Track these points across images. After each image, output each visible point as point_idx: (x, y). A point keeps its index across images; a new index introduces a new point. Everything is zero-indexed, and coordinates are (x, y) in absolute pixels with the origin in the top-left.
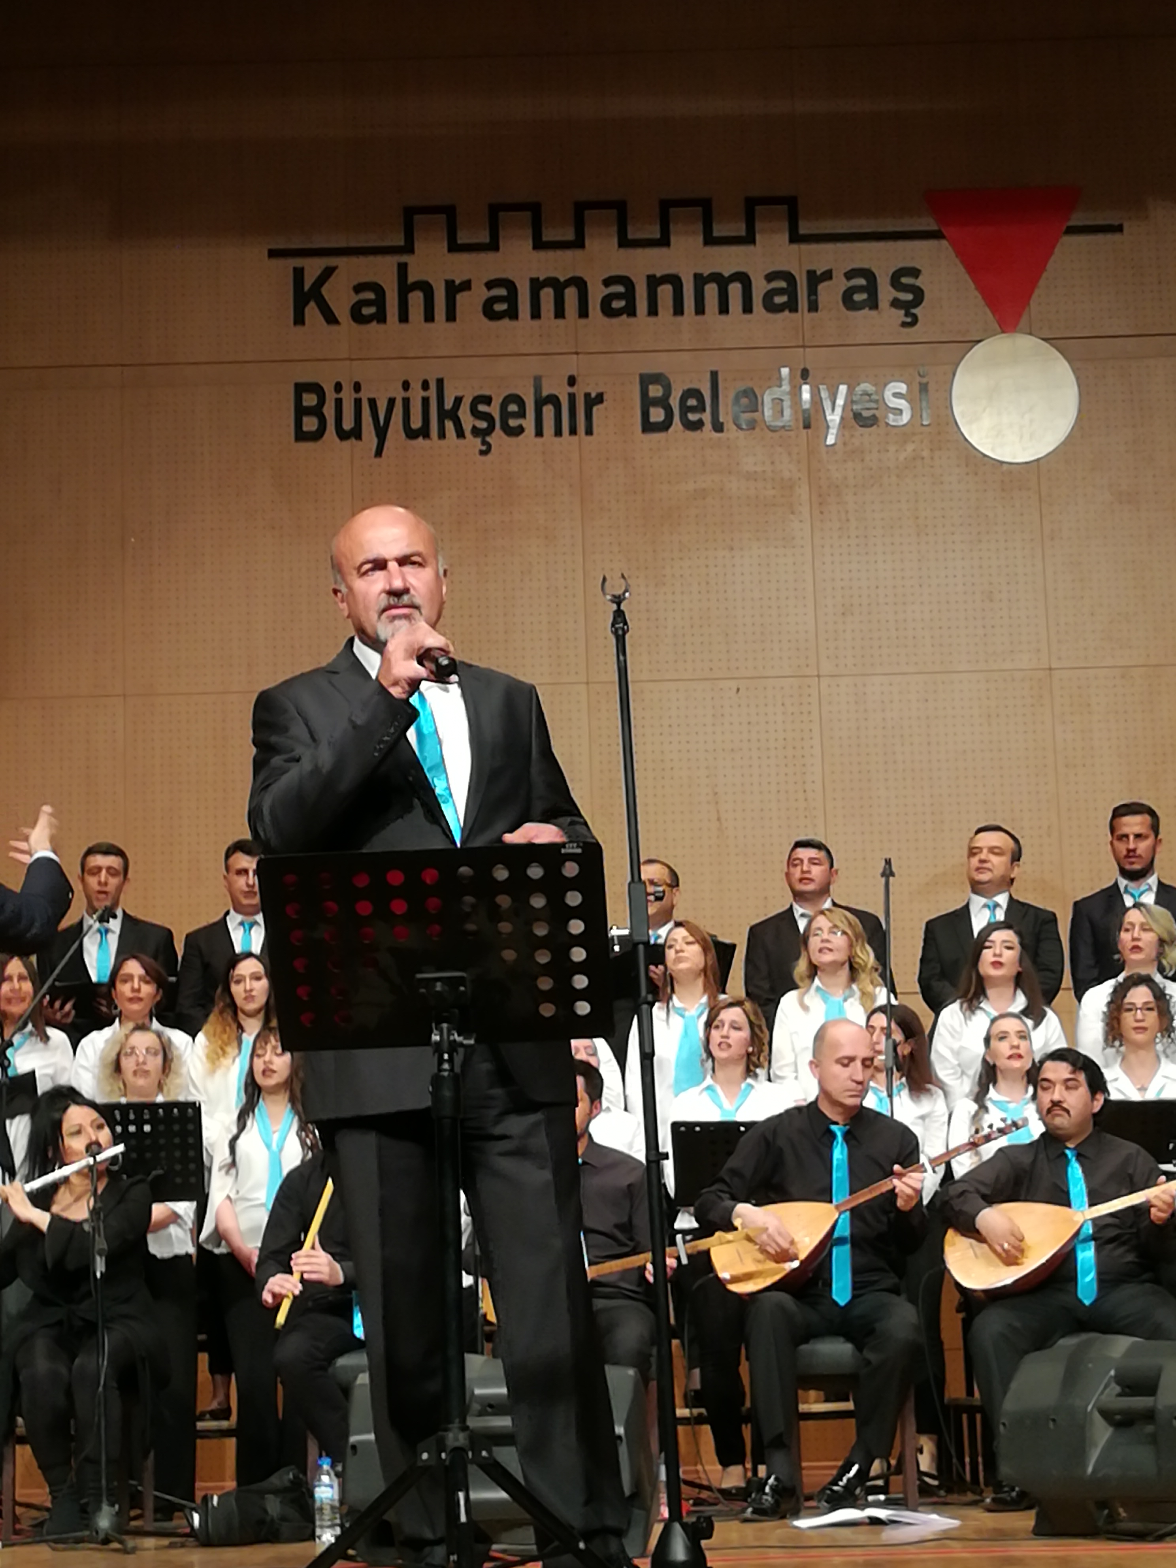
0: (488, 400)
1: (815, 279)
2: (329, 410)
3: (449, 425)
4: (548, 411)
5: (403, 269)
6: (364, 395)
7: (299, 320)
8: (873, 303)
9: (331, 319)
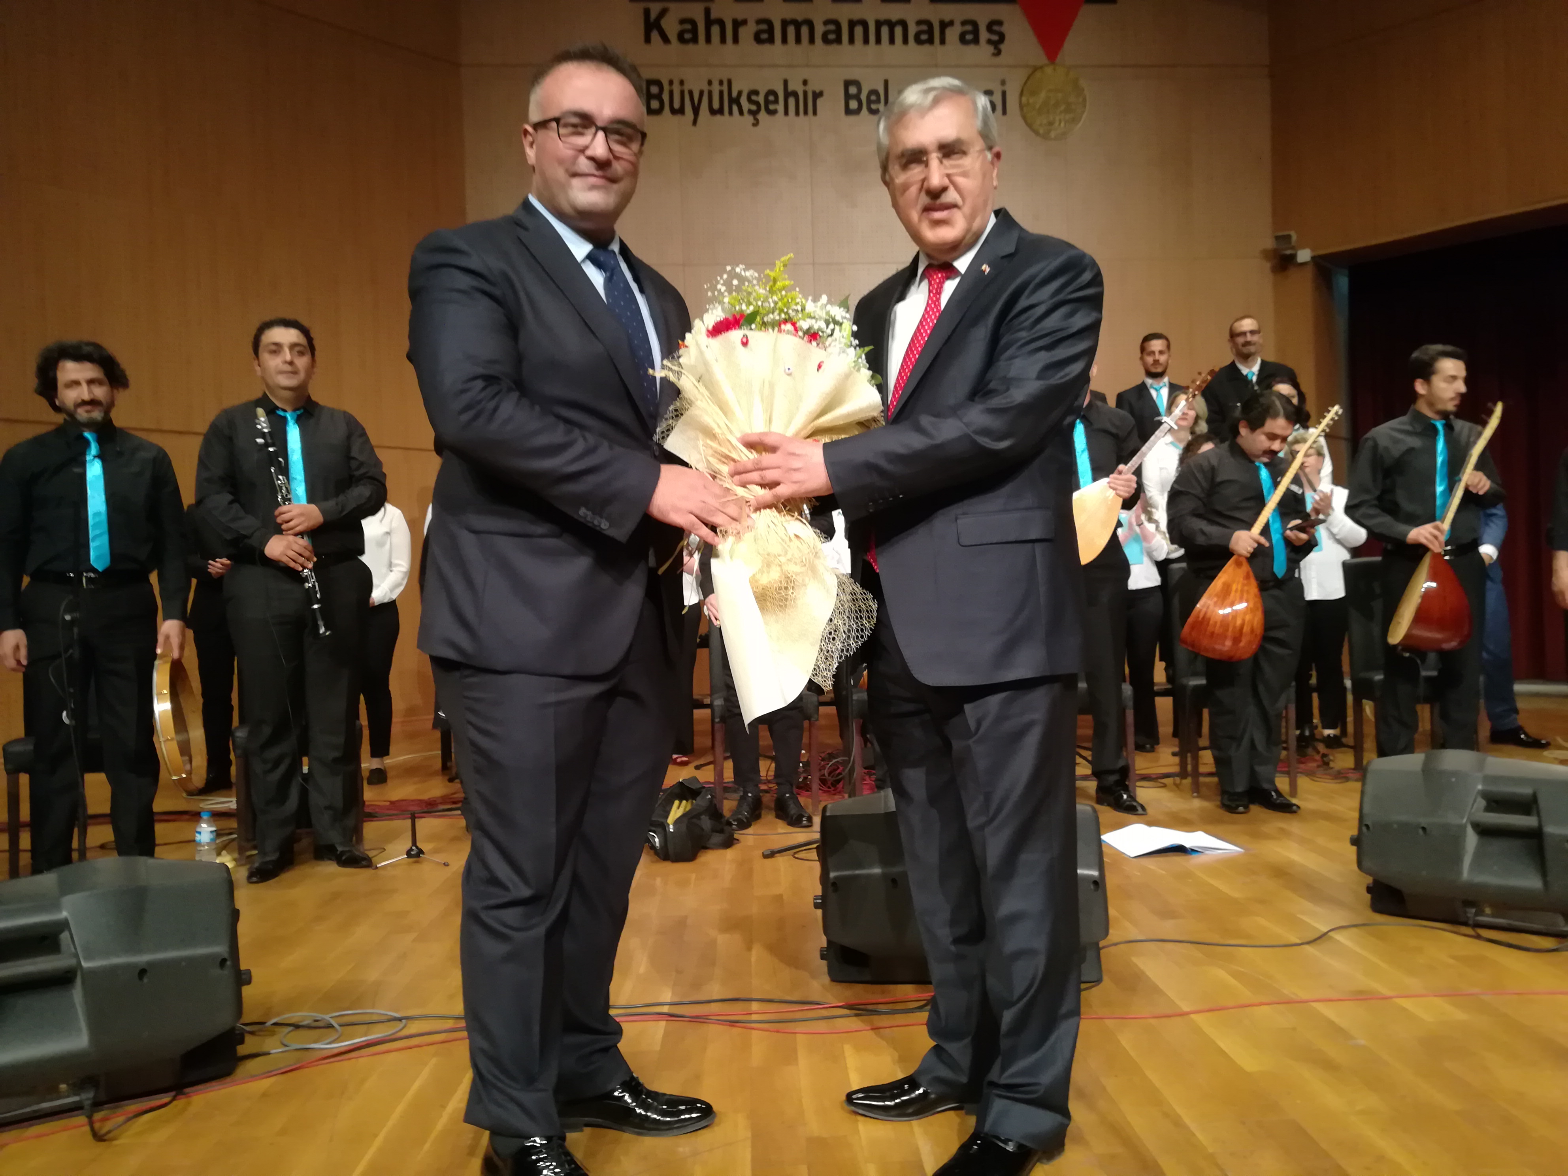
0: (756, 93)
1: (945, 25)
2: (666, 97)
3: (735, 108)
4: (792, 101)
5: (707, 12)
6: (686, 88)
7: (648, 40)
8: (976, 41)
9: (666, 40)
